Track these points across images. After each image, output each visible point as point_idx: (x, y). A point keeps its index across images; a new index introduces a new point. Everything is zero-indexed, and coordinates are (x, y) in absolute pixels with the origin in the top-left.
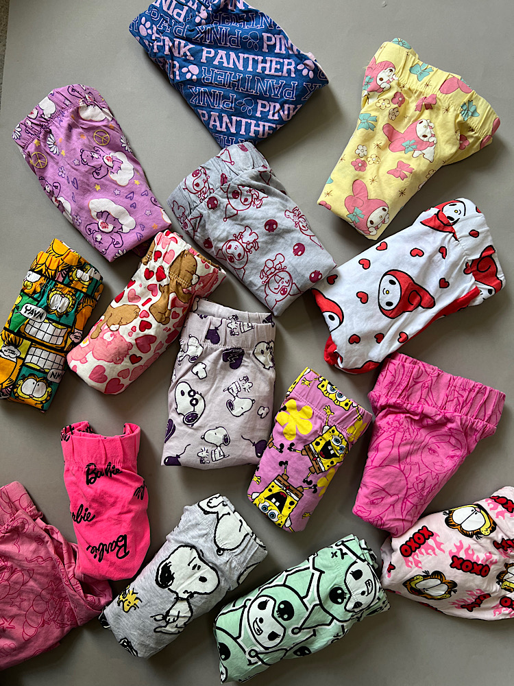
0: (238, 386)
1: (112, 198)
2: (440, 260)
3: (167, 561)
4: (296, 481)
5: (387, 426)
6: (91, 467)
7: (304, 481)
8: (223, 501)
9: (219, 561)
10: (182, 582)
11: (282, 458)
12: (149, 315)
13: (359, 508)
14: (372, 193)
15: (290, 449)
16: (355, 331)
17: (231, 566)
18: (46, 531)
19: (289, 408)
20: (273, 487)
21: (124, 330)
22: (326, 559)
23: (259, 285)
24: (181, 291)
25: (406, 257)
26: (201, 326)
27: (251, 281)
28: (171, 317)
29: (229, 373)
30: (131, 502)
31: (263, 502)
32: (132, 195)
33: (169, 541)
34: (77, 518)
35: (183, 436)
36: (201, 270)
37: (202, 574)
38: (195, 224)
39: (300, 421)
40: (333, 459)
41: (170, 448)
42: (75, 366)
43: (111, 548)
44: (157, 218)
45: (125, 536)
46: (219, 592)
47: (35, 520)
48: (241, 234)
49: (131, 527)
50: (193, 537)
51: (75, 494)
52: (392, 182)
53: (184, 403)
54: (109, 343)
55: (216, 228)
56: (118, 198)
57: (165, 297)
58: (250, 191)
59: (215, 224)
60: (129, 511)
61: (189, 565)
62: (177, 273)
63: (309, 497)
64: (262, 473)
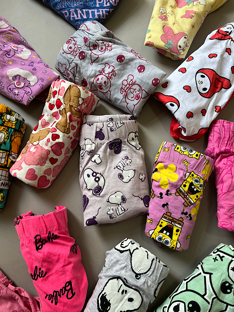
0: (123, 163)
1: (20, 67)
2: (228, 57)
3: (103, 293)
4: (177, 215)
5: (224, 166)
6: (37, 238)
7: (182, 213)
8: (131, 241)
9: (139, 283)
10: (117, 305)
11: (163, 201)
12: (56, 131)
13: (223, 223)
14: (176, 30)
15: (167, 194)
16: (189, 110)
17: (148, 285)
18: (16, 292)
19: (159, 169)
20: (162, 223)
21: (42, 143)
22: (210, 264)
23: (121, 99)
24: (74, 110)
25: (207, 59)
26: (91, 131)
27: (115, 98)
28: (70, 128)
29: (115, 157)
30: (70, 257)
31: (158, 235)
32: (32, 64)
33: (101, 278)
34: (35, 277)
35: (95, 203)
36: (83, 94)
37: (129, 296)
38: (74, 72)
39: (169, 175)
40: (197, 194)
41: (88, 213)
42: (15, 173)
43: (62, 292)
44: (50, 73)
45: (70, 281)
46: (144, 306)
47: (7, 286)
48: (103, 70)
49: (73, 274)
50: (117, 271)
51: (30, 260)
52: (186, 21)
53: (91, 182)
54: (34, 153)
55: (87, 70)
56: (24, 66)
57: (64, 116)
58: (103, 43)
59: (86, 68)
60: (69, 263)
61: (118, 292)
62: (69, 99)
63: (188, 224)
64: (152, 216)
